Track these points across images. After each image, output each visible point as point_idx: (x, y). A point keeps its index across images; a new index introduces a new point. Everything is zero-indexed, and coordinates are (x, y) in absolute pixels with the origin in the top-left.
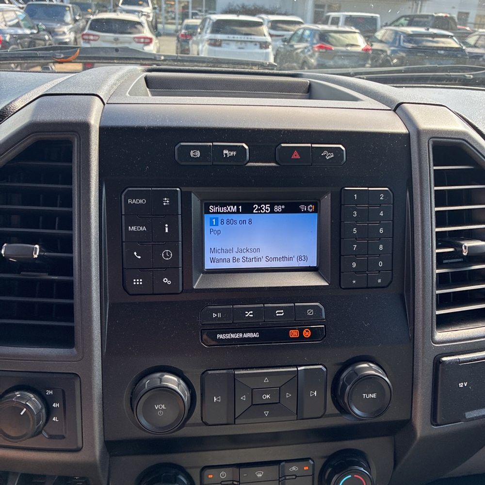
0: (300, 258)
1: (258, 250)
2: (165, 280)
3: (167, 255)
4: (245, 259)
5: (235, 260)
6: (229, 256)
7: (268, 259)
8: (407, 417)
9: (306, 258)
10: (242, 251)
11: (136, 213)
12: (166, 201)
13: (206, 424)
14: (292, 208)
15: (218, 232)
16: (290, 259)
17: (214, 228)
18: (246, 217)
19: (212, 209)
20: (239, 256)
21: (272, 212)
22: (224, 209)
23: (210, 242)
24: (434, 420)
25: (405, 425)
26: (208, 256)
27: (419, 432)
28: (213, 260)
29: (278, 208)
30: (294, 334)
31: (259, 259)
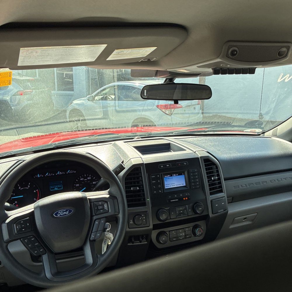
0: (182, 184)
1: (174, 183)
2: (160, 191)
3: (159, 186)
4: (172, 186)
5: (171, 186)
6: (169, 185)
7: (177, 185)
8: (207, 214)
9: (183, 184)
10: (171, 184)
11: (153, 179)
12: (158, 176)
13: (171, 219)
14: (180, 174)
15: (167, 181)
16: (180, 185)
17: (166, 180)
18: (171, 177)
19: (165, 176)
20: (171, 185)
21: (176, 175)
22: (167, 176)
23: (166, 183)
24: (213, 213)
25: (208, 215)
26: (165, 186)
27: (210, 216)
28: (166, 187)
29: (177, 175)
30: (184, 199)
31: (175, 185)
